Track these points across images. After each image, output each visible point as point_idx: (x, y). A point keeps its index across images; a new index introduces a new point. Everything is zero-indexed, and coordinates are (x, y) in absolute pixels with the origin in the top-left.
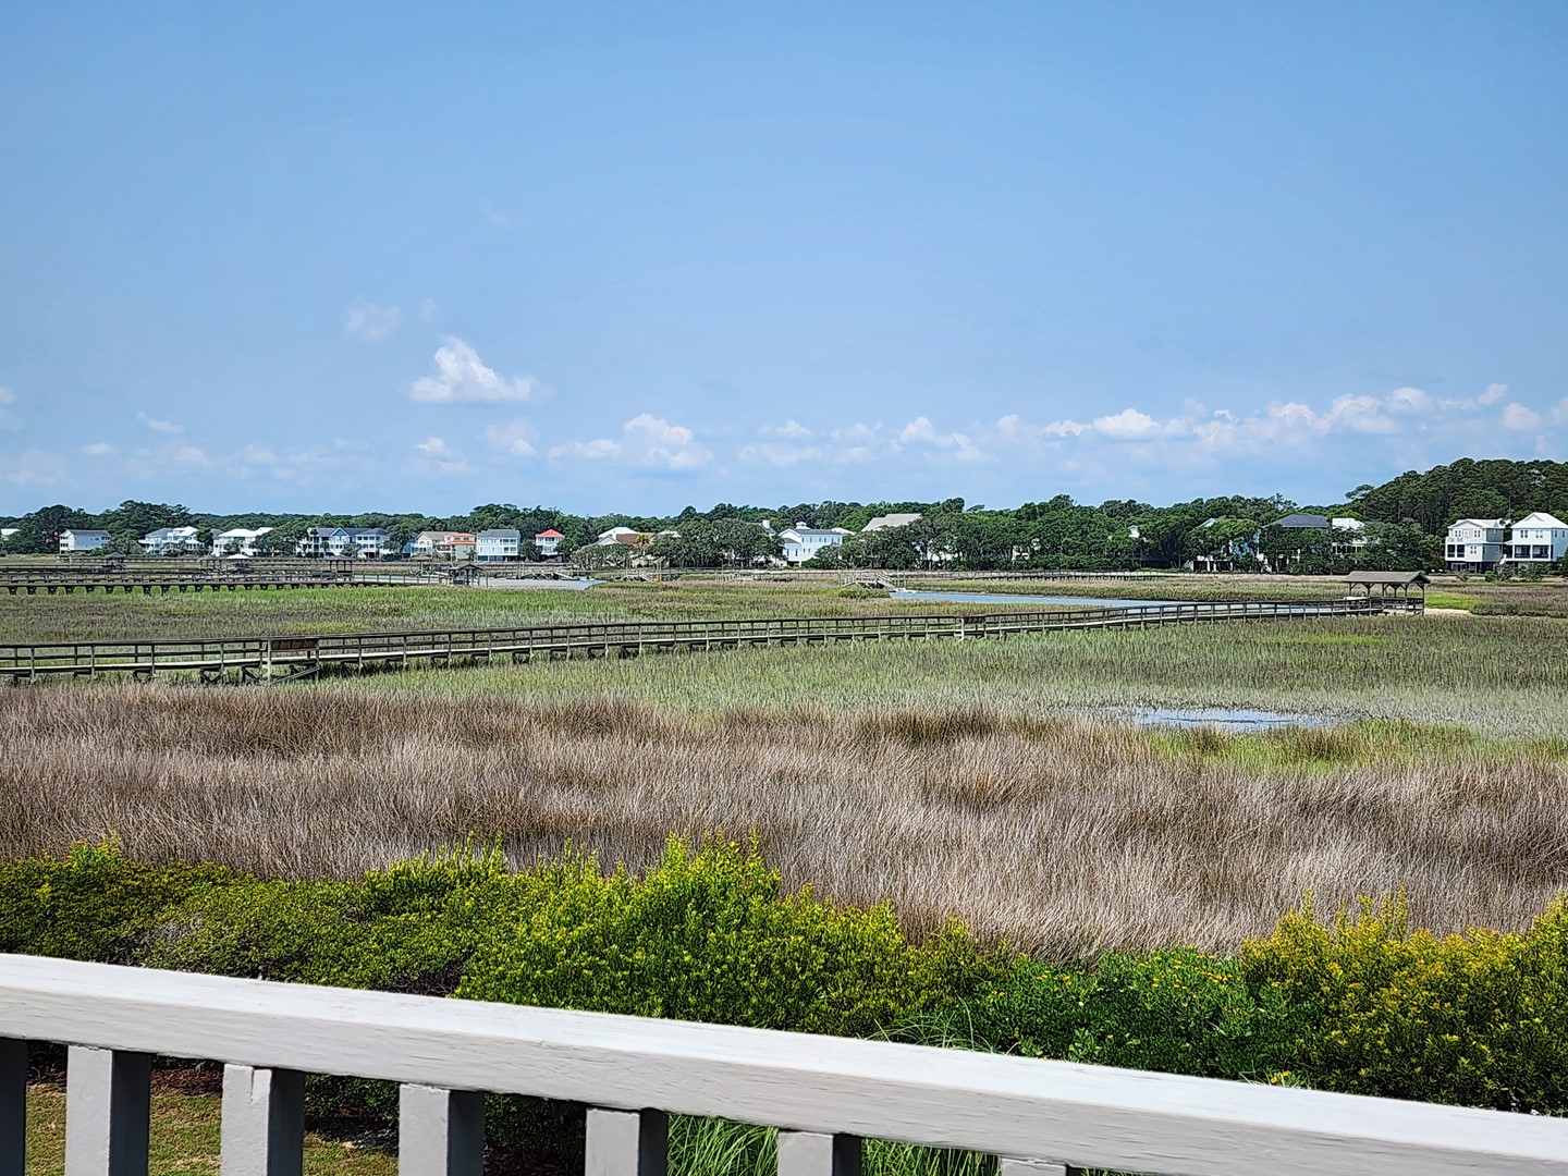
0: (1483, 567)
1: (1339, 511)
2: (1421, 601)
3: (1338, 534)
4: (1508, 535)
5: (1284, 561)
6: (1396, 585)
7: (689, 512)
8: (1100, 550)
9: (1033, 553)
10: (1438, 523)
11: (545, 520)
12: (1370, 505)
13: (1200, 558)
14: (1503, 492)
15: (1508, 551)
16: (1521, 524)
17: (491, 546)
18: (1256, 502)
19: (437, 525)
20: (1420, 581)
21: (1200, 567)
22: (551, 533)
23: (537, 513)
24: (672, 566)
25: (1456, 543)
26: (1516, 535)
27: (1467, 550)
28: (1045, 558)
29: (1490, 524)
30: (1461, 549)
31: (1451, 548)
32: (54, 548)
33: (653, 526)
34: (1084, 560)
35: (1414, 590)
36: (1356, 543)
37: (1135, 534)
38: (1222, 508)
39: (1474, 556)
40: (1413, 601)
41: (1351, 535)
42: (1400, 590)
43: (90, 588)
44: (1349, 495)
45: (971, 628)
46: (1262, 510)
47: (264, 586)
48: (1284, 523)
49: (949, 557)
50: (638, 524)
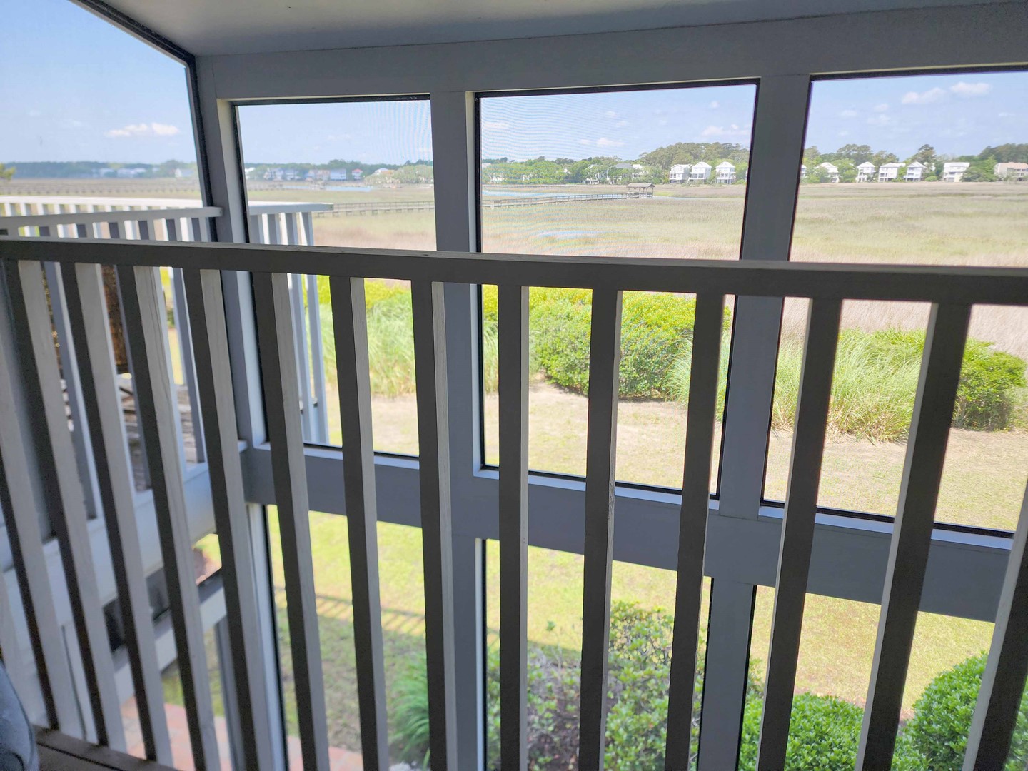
0: (682, 182)
1: (635, 162)
2: (652, 194)
3: (634, 170)
4: (691, 171)
5: (616, 180)
6: (644, 188)
7: (408, 163)
8: (553, 177)
9: (530, 178)
10: (667, 166)
11: (356, 166)
12: (647, 160)
13: (588, 179)
14: (691, 154)
15: (690, 176)
16: (696, 166)
17: (335, 175)
18: (608, 159)
19: (316, 168)
20: (652, 186)
21: (587, 182)
22: (358, 170)
23: (352, 163)
24: (402, 182)
25: (673, 173)
26: (693, 170)
27: (677, 175)
28: (535, 180)
29: (685, 166)
30: (675, 175)
31: (672, 175)
32: (173, 175)
33: (395, 168)
34: (548, 180)
35: (650, 190)
36: (640, 173)
37: (566, 171)
38: (597, 161)
39: (679, 178)
40: (649, 194)
41: (639, 170)
42: (645, 190)
43: (185, 190)
44: (640, 156)
45: (497, 205)
46: (610, 162)
47: (256, 190)
48: (617, 166)
49: (501, 180)
50: (389, 167)
